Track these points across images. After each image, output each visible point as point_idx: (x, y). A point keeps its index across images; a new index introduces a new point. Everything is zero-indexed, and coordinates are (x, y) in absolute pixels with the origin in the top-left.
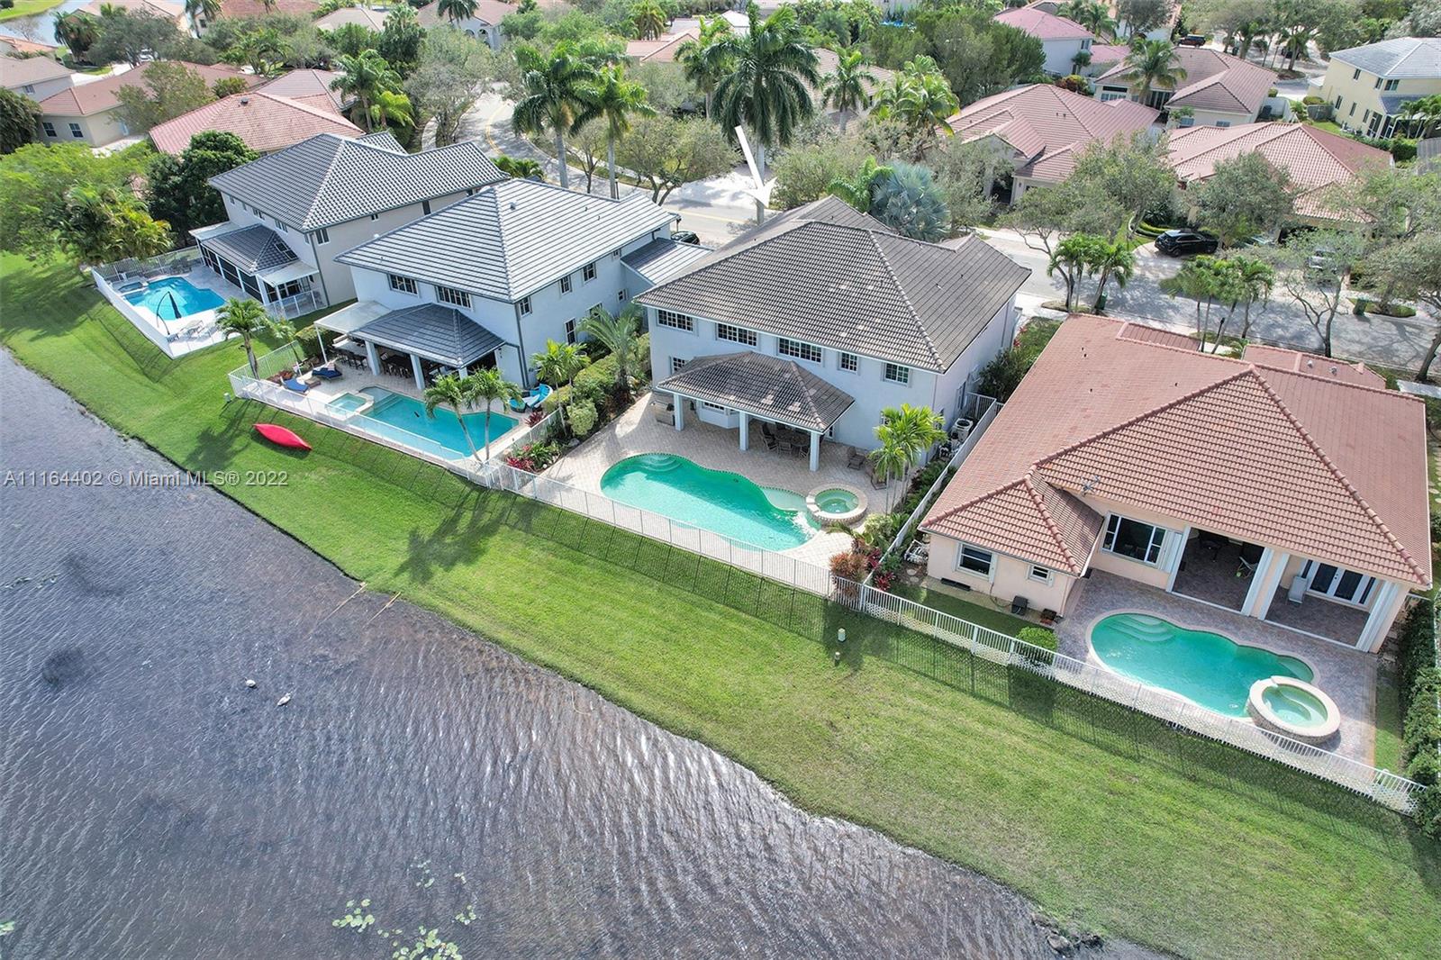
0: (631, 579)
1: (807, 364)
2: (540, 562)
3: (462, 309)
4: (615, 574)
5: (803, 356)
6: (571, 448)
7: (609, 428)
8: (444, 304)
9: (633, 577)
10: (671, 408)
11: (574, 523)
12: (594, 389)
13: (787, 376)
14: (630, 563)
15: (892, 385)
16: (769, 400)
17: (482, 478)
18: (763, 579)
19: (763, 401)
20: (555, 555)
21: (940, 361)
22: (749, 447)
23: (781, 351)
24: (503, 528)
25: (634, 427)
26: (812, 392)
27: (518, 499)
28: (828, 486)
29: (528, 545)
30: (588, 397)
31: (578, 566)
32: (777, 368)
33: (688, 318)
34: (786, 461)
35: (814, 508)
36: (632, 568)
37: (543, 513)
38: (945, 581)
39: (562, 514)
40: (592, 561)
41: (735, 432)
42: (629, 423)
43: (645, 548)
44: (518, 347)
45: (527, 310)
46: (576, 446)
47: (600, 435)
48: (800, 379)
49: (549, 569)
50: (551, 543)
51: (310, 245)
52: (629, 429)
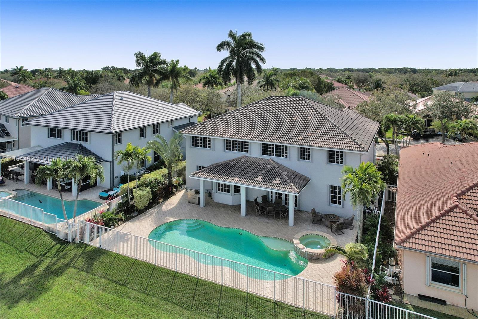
0: (164, 309)
1: (280, 160)
2: (91, 297)
3: (84, 144)
4: (151, 305)
5: (276, 155)
6: (133, 217)
7: (159, 207)
8: (75, 142)
9: (167, 307)
10: (197, 192)
11: (125, 264)
12: (152, 182)
13: (268, 166)
14: (164, 294)
15: (334, 166)
16: (260, 178)
17: (67, 234)
18: (275, 303)
19: (256, 179)
20: (105, 291)
21: (363, 146)
22: (247, 214)
23: (263, 154)
24: (70, 271)
25: (174, 206)
26: (286, 173)
27: (88, 249)
28: (305, 233)
29: (85, 283)
30: (147, 186)
31: (121, 299)
32: (262, 163)
33: (209, 138)
34: (271, 221)
35: (301, 246)
36: (166, 299)
37: (103, 257)
38: (422, 297)
39: (117, 256)
40: (134, 294)
41: (238, 208)
42: (170, 204)
43: (177, 281)
44: (110, 162)
45: (119, 142)
46: (135, 216)
47: (152, 210)
48: (276, 166)
49: (97, 302)
50: (103, 280)
51: (17, 126)
52: (171, 207)
